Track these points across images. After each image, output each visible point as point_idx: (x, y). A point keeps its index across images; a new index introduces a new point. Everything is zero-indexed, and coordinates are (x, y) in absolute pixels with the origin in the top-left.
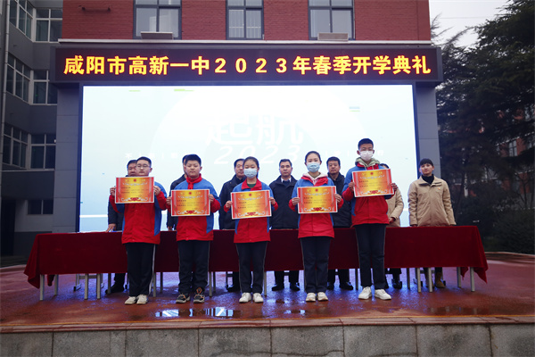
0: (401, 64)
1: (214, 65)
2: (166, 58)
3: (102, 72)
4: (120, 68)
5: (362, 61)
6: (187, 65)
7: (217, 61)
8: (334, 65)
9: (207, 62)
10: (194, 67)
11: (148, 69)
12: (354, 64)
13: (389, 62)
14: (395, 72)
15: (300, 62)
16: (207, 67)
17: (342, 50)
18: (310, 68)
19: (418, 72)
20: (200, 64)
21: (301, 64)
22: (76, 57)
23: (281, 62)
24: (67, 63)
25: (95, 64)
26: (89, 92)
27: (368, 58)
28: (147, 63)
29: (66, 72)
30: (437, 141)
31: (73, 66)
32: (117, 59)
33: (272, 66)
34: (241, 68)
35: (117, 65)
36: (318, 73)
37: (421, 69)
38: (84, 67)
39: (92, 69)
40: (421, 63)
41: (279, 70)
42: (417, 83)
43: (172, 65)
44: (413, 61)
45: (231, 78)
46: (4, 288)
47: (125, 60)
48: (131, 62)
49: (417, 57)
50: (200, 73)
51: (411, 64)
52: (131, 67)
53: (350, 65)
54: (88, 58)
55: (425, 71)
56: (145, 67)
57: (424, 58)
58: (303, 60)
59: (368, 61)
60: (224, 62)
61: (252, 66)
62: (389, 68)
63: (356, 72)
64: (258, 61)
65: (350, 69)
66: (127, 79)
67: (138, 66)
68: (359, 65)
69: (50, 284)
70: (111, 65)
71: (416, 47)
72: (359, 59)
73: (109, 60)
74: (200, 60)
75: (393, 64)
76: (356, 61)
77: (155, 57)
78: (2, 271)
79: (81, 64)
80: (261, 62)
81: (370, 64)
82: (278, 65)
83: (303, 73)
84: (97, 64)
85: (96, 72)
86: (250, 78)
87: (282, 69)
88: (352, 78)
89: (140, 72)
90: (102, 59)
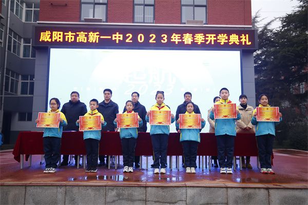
0: (234, 39)
1: (125, 38)
2: (98, 33)
3: (61, 41)
4: (71, 38)
5: (211, 37)
6: (110, 37)
7: (127, 35)
8: (195, 39)
9: (121, 36)
10: (114, 39)
11: (88, 39)
12: (207, 39)
13: (227, 38)
14: (230, 44)
15: (175, 36)
16: (121, 39)
17: (200, 30)
18: (180, 40)
19: (243, 44)
20: (117, 37)
21: (175, 38)
22: (47, 32)
23: (164, 37)
24: (42, 35)
25: (57, 36)
26: (54, 52)
27: (215, 35)
28: (87, 36)
29: (41, 40)
30: (254, 84)
31: (45, 37)
32: (70, 33)
33: (159, 38)
34: (141, 39)
36: (186, 43)
37: (245, 42)
38: (51, 37)
39: (56, 39)
40: (245, 38)
41: (162, 41)
42: (243, 50)
43: (101, 37)
44: (241, 37)
45: (135, 45)
46: (2, 162)
47: (74, 34)
48: (78, 35)
49: (243, 35)
50: (117, 42)
51: (240, 39)
52: (78, 38)
53: (204, 39)
54: (54, 32)
55: (248, 43)
56: (86, 38)
57: (247, 35)
58: (177, 35)
59: (214, 37)
60: (131, 36)
61: (147, 38)
62: (227, 41)
63: (207, 43)
64: (151, 36)
65: (204, 41)
66: (75, 45)
67: (82, 37)
68: (209, 39)
69: (27, 160)
70: (67, 37)
71: (243, 29)
72: (209, 35)
73: (65, 34)
74: (117, 35)
75: (229, 39)
76: (208, 37)
77: (91, 33)
78: (1, 152)
79: (49, 36)
80: (153, 36)
81: (215, 39)
82: (162, 38)
83: (177, 43)
84: (59, 36)
85: (58, 41)
86: (146, 45)
87: (164, 40)
88: (205, 46)
89: (83, 41)
90: (62, 33)
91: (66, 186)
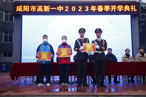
0: (127, 8)
1: (64, 9)
2: (49, 6)
3: (29, 11)
4: (34, 9)
5: (114, 7)
6: (56, 8)
7: (66, 7)
8: (104, 9)
9: (62, 7)
10: (58, 9)
11: (43, 10)
12: (111, 8)
13: (123, 7)
14: (125, 11)
15: (93, 7)
16: (62, 9)
17: (107, 3)
18: (96, 10)
19: (132, 11)
20: (60, 8)
21: (93, 8)
22: (20, 6)
23: (87, 8)
24: (17, 8)
25: (26, 8)
26: (24, 17)
27: (116, 6)
28: (43, 8)
29: (17, 11)
30: (138, 33)
31: (19, 9)
32: (33, 7)
33: (84, 9)
34: (74, 9)
35: (33, 8)
36: (99, 11)
37: (133, 10)
38: (23, 9)
39: (25, 10)
40: (133, 8)
41: (86, 10)
42: (132, 14)
43: (51, 8)
44: (131, 7)
45: (70, 13)
47: (36, 7)
48: (38, 8)
49: (132, 6)
50: (60, 11)
51: (130, 8)
52: (38, 9)
53: (109, 8)
54: (24, 6)
55: (135, 10)
56: (42, 9)
57: (134, 6)
58: (94, 7)
59: (115, 7)
60: (68, 7)
61: (77, 9)
62: (123, 9)
63: (111, 11)
64: (79, 7)
65: (109, 10)
66: (36, 13)
67: (40, 9)
68: (113, 8)
70: (31, 8)
71: (131, 2)
72: (112, 6)
73: (31, 7)
74: (60, 7)
75: (124, 8)
76: (112, 7)
77: (45, 6)
79: (22, 8)
80: (80, 8)
81: (116, 8)
82: (86, 9)
83: (94, 11)
84: (27, 8)
85: (26, 11)
86: (76, 13)
87: (87, 10)
88: (110, 13)
89: (41, 11)
90: (28, 6)
91: (48, 96)
